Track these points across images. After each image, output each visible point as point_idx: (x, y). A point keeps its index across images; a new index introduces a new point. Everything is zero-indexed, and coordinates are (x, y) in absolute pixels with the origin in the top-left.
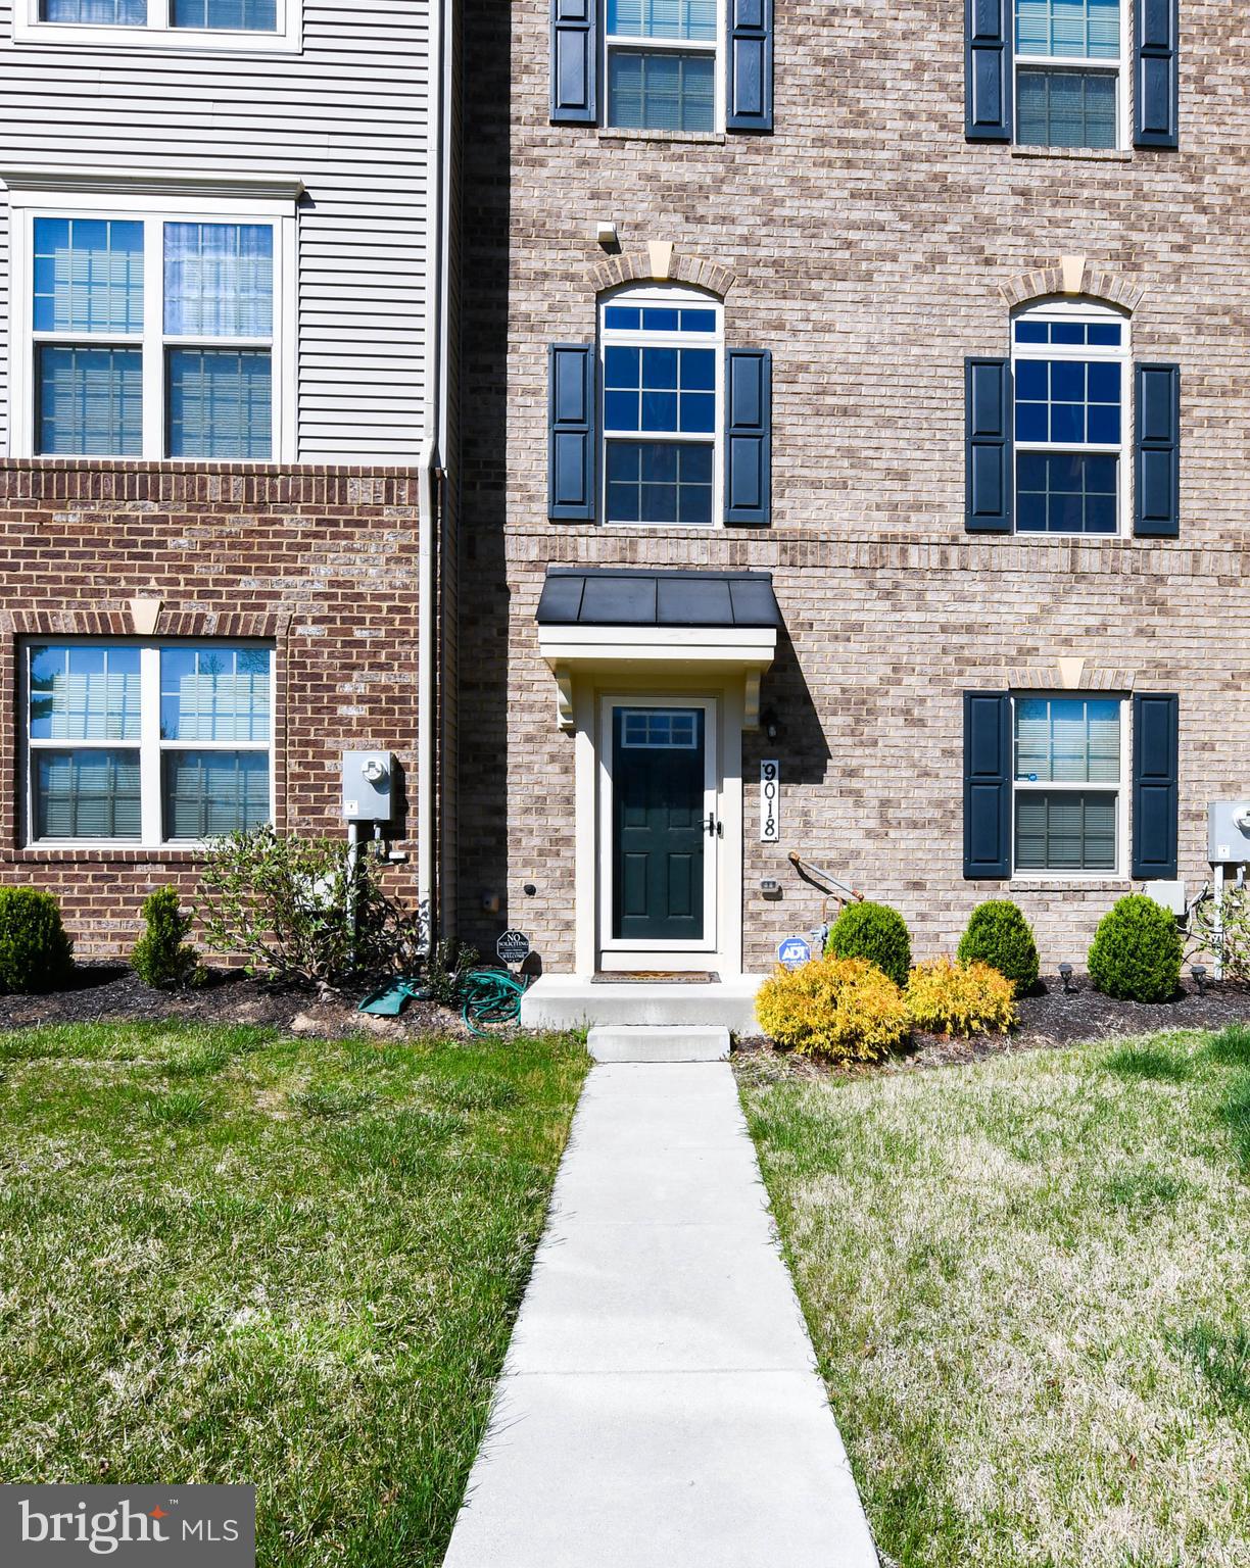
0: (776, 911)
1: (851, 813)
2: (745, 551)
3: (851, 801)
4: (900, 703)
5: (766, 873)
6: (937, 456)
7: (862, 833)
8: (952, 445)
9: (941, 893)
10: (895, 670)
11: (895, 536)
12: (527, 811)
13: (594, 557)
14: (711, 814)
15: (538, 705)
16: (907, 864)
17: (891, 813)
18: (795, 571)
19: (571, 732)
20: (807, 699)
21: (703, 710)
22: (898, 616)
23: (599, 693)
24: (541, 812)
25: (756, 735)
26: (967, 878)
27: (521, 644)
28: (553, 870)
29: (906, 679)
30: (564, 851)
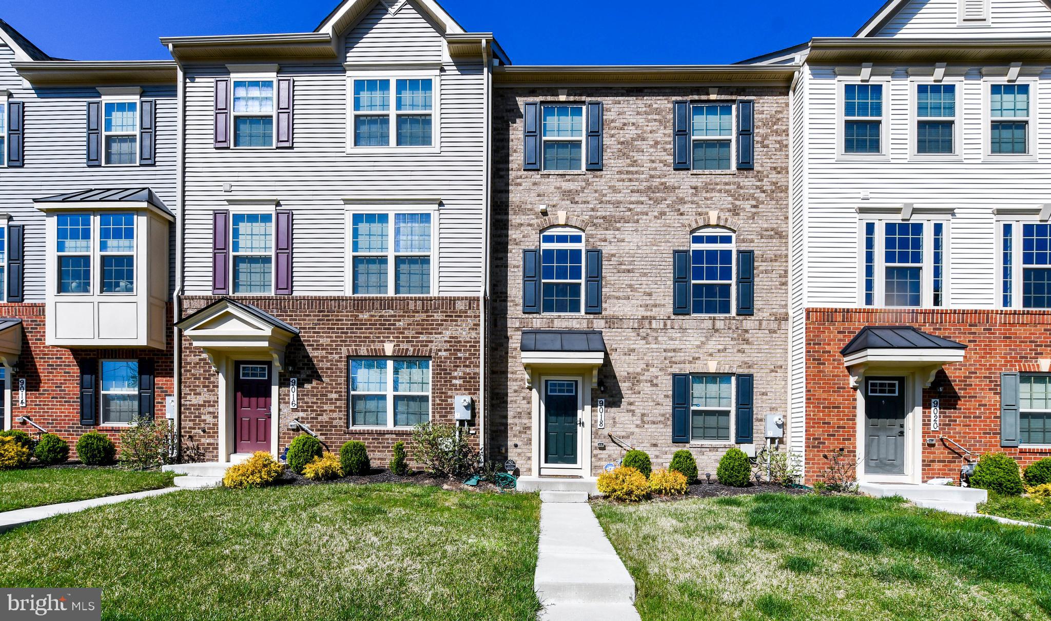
0: (603, 455)
1: (631, 419)
2: (592, 323)
3: (630, 414)
4: (649, 378)
5: (600, 441)
6: (663, 286)
7: (635, 426)
8: (668, 283)
9: (663, 448)
10: (647, 366)
11: (647, 317)
12: (515, 417)
13: (539, 326)
14: (580, 419)
15: (519, 379)
16: (651, 438)
17: (645, 419)
18: (610, 330)
19: (530, 389)
20: (615, 377)
21: (577, 381)
22: (648, 346)
23: (540, 375)
24: (520, 417)
25: (596, 390)
26: (673, 443)
27: (513, 357)
28: (524, 439)
29: (651, 370)
30: (528, 432)
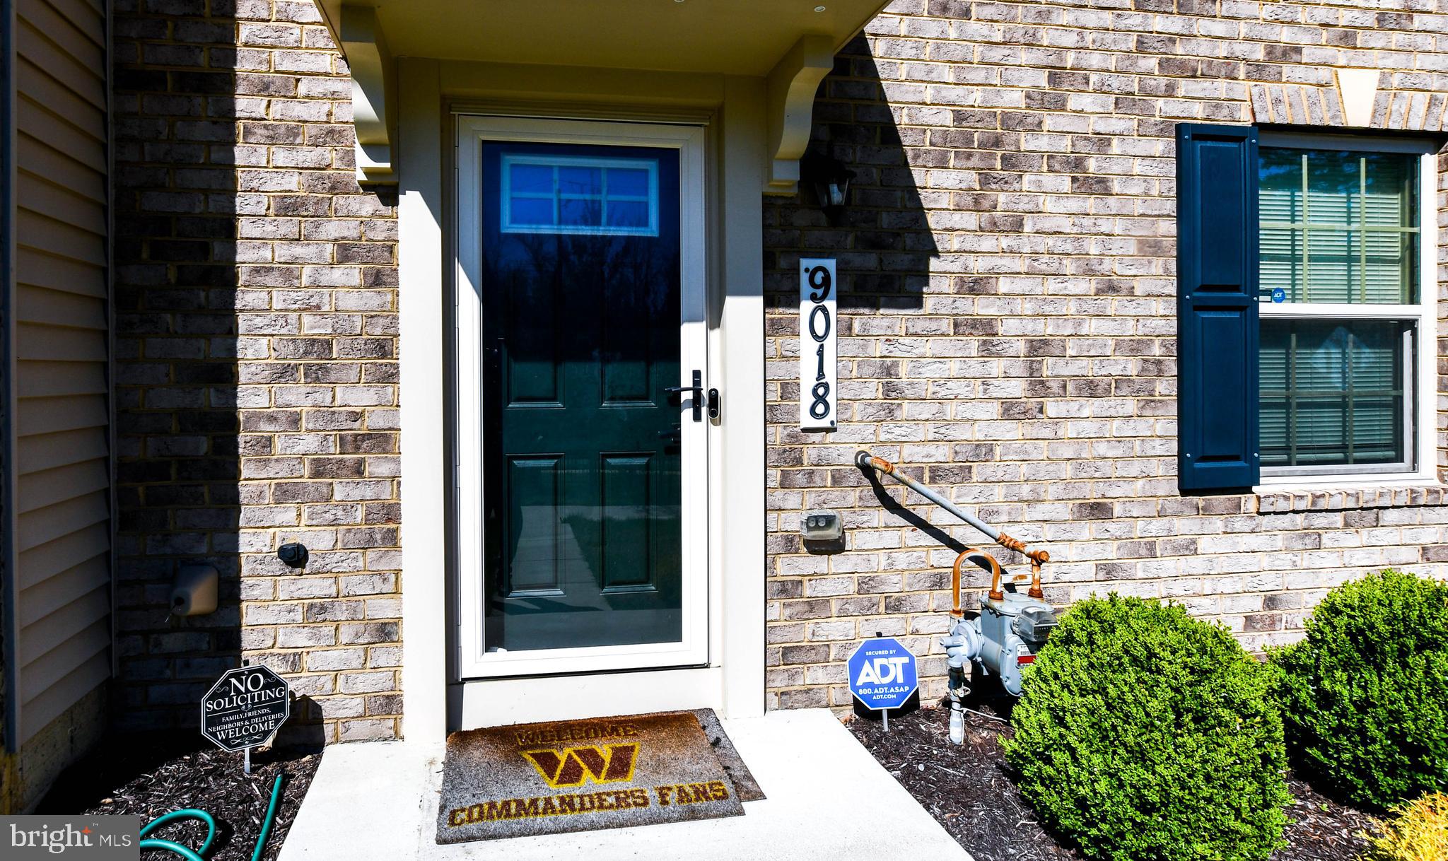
0: (832, 576)
1: (975, 368)
3: (973, 344)
4: (1065, 145)
5: (811, 498)
7: (995, 409)
9: (1140, 524)
10: (1054, 79)
12: (283, 373)
14: (697, 374)
15: (310, 130)
16: (1080, 468)
17: (1050, 367)
19: (388, 193)
20: (890, 134)
21: (676, 152)
23: (450, 108)
24: (317, 375)
25: (789, 205)
26: (1184, 492)
28: (348, 506)
29: (1074, 102)
30: (377, 466)
